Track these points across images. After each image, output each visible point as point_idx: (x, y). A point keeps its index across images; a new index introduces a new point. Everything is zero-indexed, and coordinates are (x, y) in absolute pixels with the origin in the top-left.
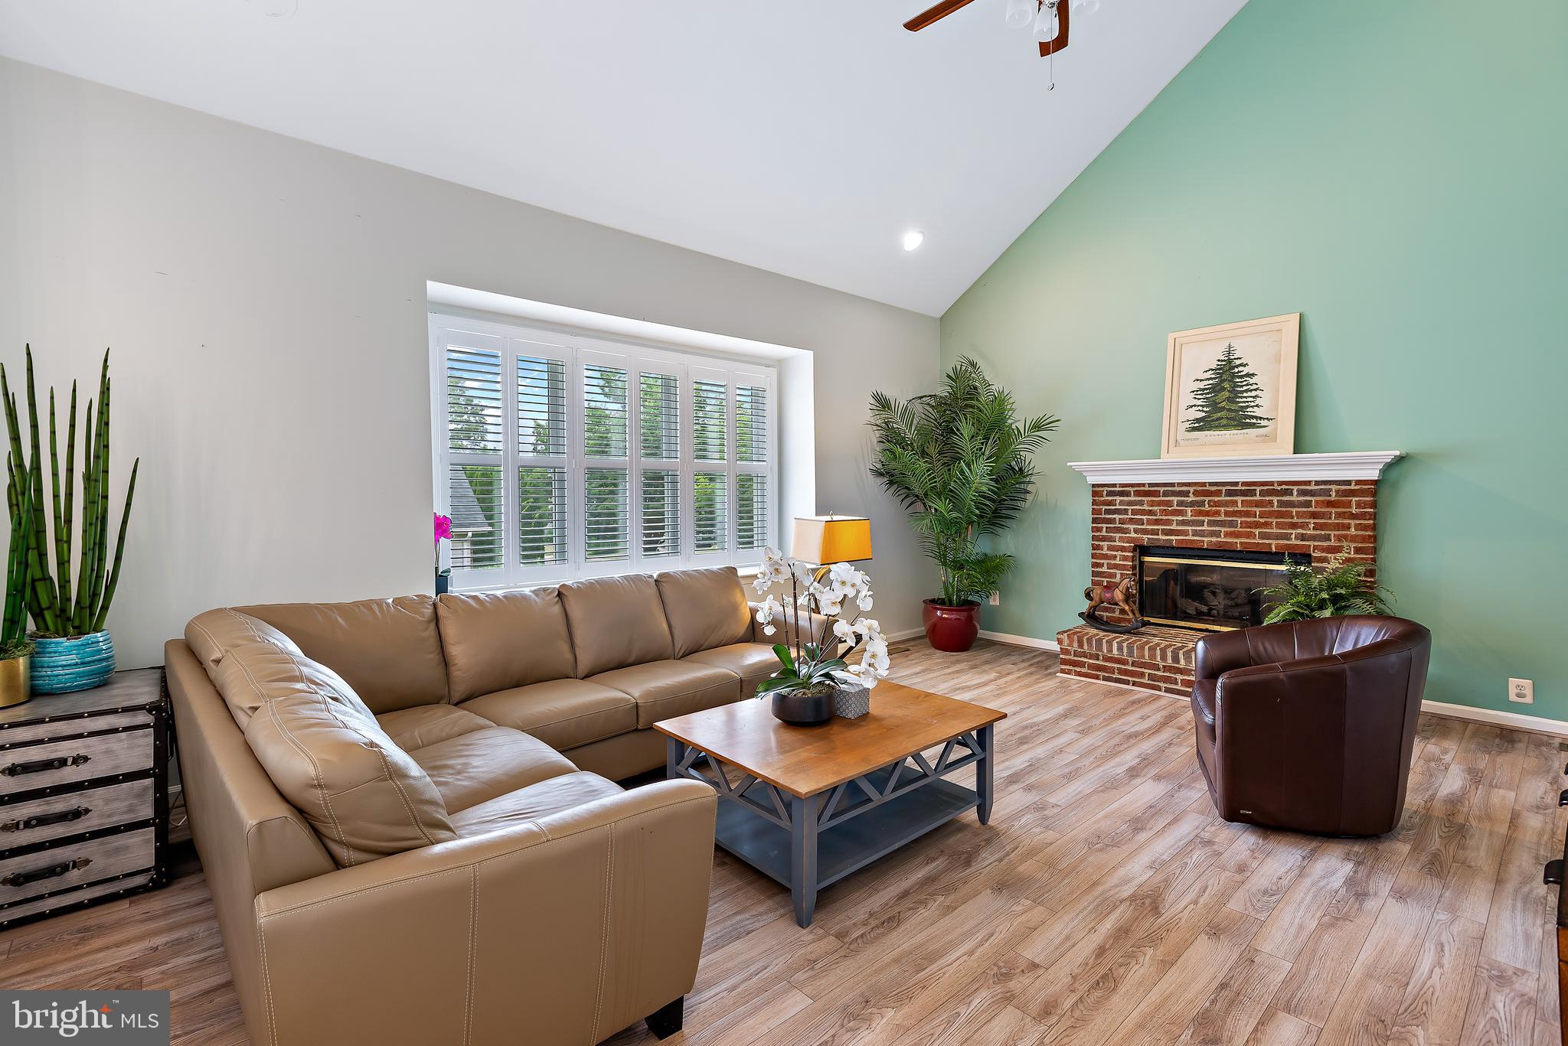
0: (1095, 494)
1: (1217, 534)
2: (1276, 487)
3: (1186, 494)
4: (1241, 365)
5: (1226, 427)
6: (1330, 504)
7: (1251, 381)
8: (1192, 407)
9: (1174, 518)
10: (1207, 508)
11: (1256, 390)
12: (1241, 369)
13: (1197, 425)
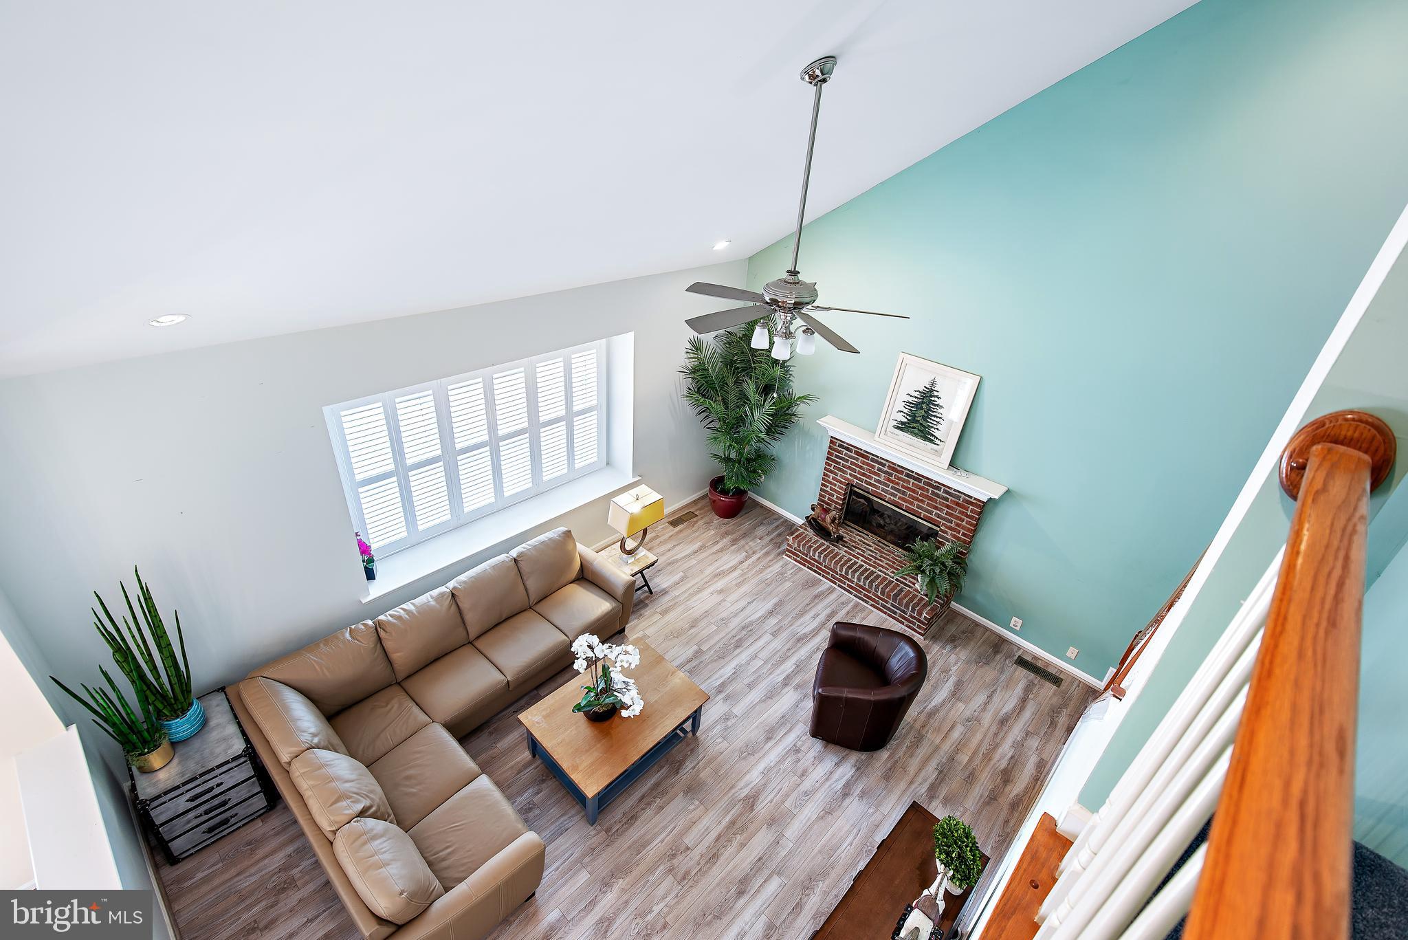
0: (831, 442)
1: (895, 496)
2: (933, 483)
3: (884, 465)
4: (937, 396)
5: (916, 435)
6: (958, 504)
7: (939, 411)
8: (901, 412)
9: (874, 477)
10: (893, 478)
11: (940, 418)
12: (936, 399)
13: (900, 426)
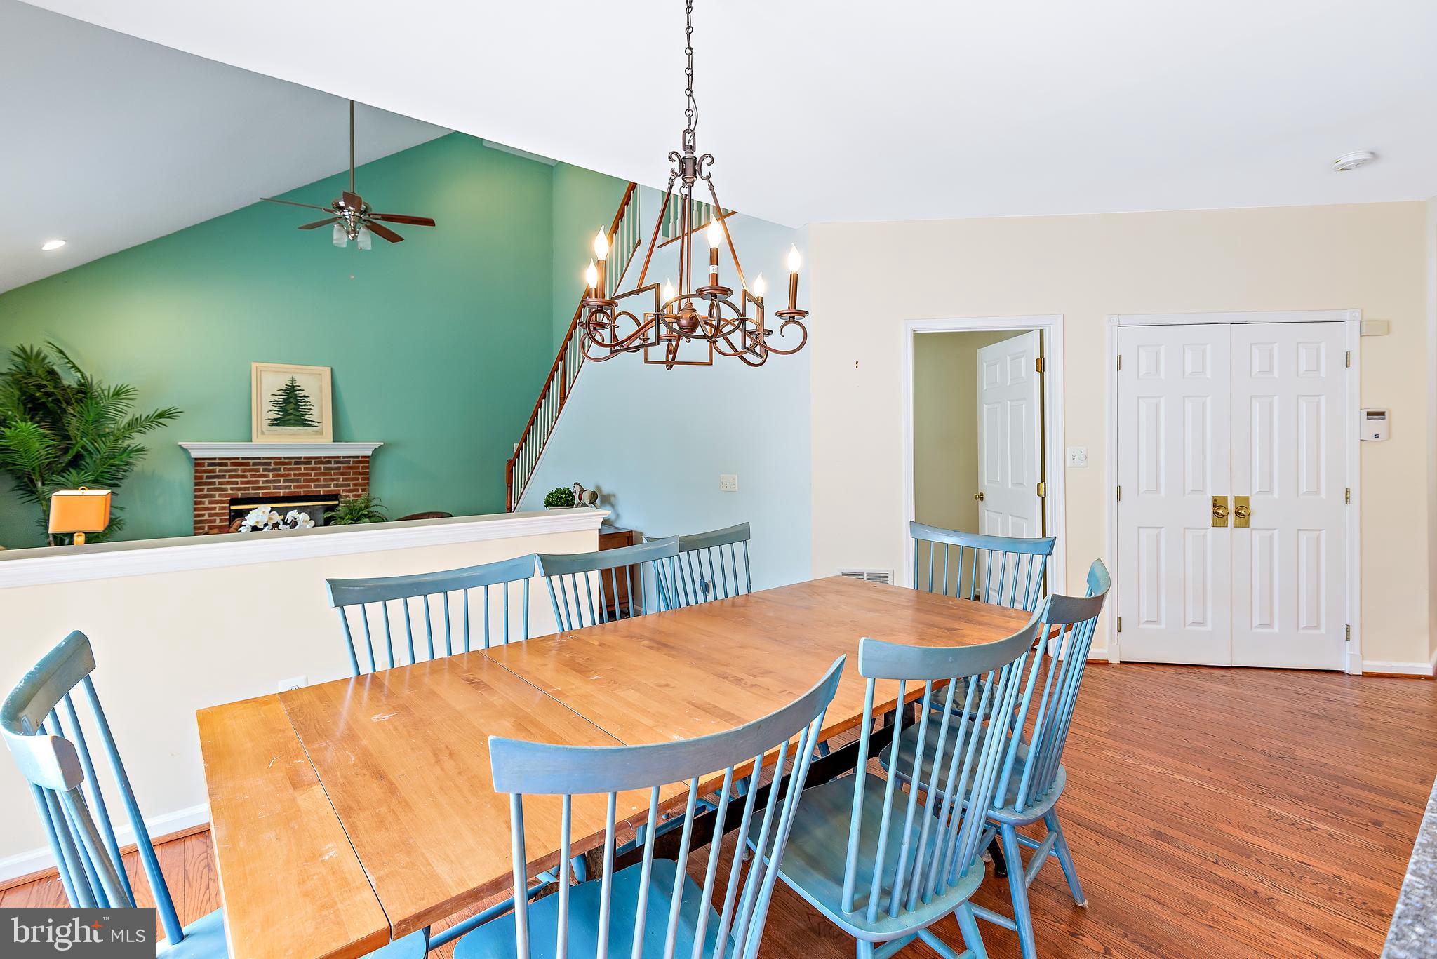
0: (197, 465)
1: (289, 487)
2: (323, 459)
3: (269, 464)
4: (300, 390)
5: (294, 425)
6: (350, 468)
7: (307, 400)
8: (271, 411)
9: (261, 479)
10: (283, 472)
11: (310, 405)
12: (300, 392)
13: (275, 422)
